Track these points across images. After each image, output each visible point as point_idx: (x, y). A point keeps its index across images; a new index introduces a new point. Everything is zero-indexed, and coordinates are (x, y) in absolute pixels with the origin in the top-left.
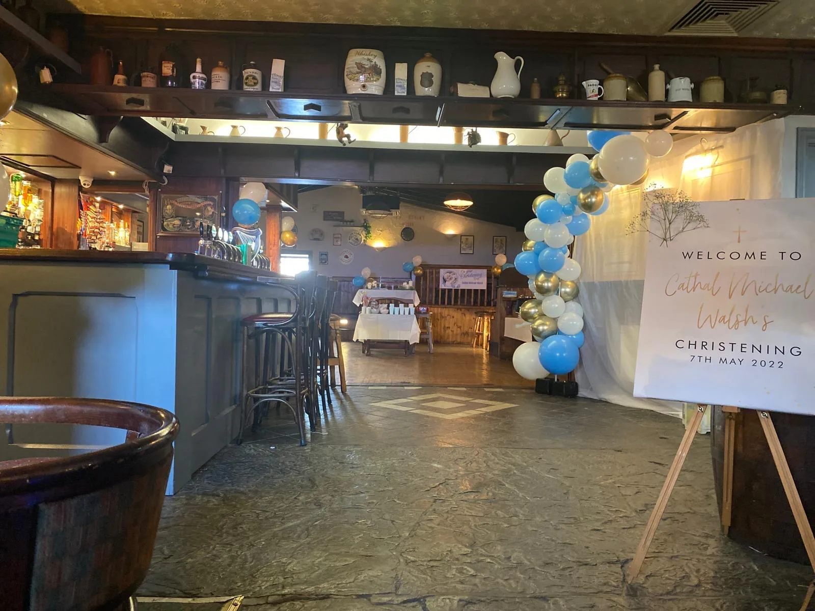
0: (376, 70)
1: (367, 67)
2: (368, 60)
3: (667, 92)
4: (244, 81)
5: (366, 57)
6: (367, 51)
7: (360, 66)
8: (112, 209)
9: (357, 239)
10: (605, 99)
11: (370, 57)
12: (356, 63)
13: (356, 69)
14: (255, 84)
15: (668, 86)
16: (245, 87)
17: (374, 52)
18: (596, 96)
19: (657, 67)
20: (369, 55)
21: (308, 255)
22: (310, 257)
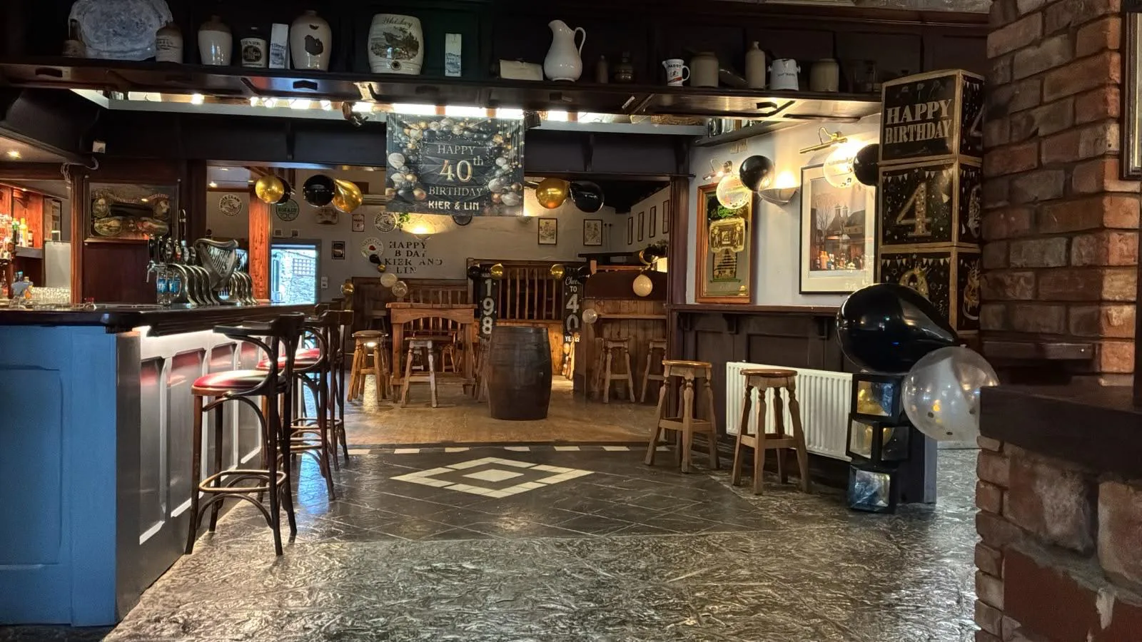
0: (410, 44)
1: (399, 39)
2: (401, 29)
3: (768, 76)
4: (243, 54)
5: (398, 26)
6: (399, 17)
7: (390, 38)
8: (12, 194)
9: (388, 223)
10: (692, 84)
11: (403, 26)
12: (385, 34)
13: (385, 41)
14: (258, 58)
15: (770, 69)
16: (244, 62)
17: (408, 19)
18: (679, 79)
19: (756, 44)
20: (401, 23)
21: (314, 246)
22: (318, 249)
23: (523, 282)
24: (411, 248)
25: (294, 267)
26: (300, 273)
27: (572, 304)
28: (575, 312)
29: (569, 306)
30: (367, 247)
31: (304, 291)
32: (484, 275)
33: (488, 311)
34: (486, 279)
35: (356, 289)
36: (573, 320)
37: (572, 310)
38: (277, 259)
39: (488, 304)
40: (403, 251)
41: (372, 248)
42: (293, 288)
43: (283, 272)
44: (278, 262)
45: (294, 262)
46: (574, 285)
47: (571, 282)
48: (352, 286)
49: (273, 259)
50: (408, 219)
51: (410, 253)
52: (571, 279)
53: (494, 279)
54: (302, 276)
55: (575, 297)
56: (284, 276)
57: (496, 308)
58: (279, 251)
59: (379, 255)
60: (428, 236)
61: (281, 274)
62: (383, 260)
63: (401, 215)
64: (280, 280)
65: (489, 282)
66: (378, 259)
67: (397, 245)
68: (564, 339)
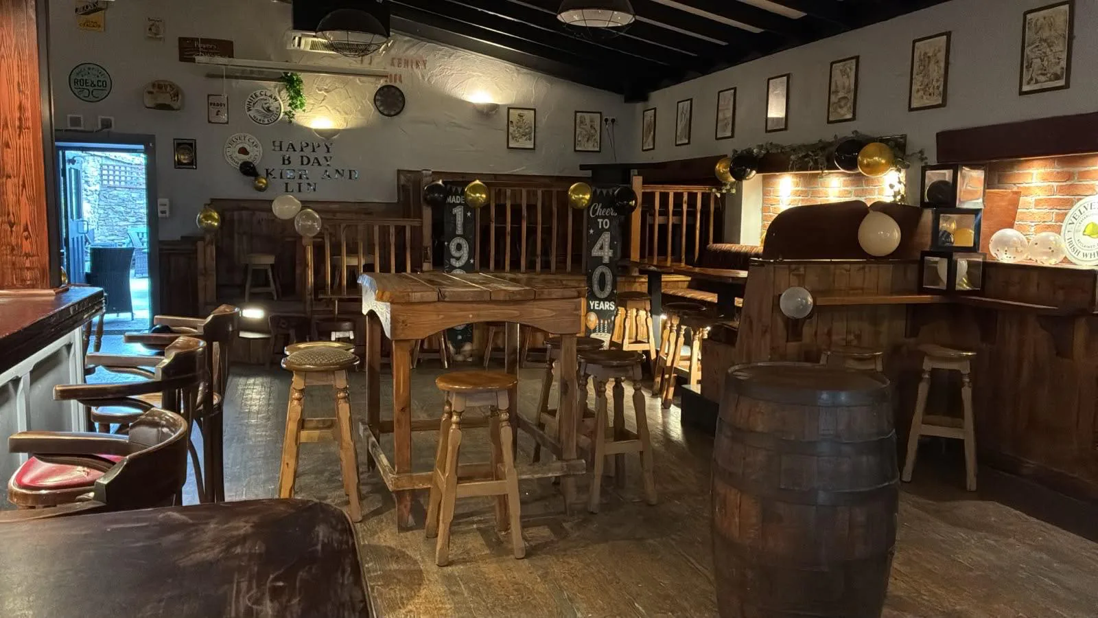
9: (268, 109)
21: (142, 147)
22: (150, 152)
23: (516, 211)
24: (308, 151)
25: (102, 175)
26: (111, 183)
27: (601, 248)
28: (606, 260)
29: (596, 252)
30: (233, 151)
31: (117, 208)
32: (451, 200)
33: (458, 259)
34: (455, 205)
35: (223, 220)
36: (603, 275)
37: (601, 258)
38: (76, 166)
39: (459, 247)
40: (295, 157)
41: (243, 151)
42: (102, 203)
43: (87, 182)
44: (77, 172)
45: (102, 169)
46: (604, 217)
47: (600, 212)
48: (216, 215)
49: (68, 167)
50: (302, 104)
51: (305, 161)
52: (599, 207)
53: (467, 206)
54: (115, 188)
55: (606, 238)
56: (88, 188)
57: (471, 254)
58: (80, 153)
59: (256, 163)
60: (334, 132)
61: (84, 186)
62: (262, 172)
63: (292, 98)
64: (84, 193)
65: (458, 212)
66: (254, 168)
67: (285, 147)
68: (589, 306)
